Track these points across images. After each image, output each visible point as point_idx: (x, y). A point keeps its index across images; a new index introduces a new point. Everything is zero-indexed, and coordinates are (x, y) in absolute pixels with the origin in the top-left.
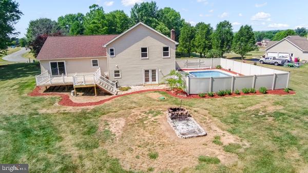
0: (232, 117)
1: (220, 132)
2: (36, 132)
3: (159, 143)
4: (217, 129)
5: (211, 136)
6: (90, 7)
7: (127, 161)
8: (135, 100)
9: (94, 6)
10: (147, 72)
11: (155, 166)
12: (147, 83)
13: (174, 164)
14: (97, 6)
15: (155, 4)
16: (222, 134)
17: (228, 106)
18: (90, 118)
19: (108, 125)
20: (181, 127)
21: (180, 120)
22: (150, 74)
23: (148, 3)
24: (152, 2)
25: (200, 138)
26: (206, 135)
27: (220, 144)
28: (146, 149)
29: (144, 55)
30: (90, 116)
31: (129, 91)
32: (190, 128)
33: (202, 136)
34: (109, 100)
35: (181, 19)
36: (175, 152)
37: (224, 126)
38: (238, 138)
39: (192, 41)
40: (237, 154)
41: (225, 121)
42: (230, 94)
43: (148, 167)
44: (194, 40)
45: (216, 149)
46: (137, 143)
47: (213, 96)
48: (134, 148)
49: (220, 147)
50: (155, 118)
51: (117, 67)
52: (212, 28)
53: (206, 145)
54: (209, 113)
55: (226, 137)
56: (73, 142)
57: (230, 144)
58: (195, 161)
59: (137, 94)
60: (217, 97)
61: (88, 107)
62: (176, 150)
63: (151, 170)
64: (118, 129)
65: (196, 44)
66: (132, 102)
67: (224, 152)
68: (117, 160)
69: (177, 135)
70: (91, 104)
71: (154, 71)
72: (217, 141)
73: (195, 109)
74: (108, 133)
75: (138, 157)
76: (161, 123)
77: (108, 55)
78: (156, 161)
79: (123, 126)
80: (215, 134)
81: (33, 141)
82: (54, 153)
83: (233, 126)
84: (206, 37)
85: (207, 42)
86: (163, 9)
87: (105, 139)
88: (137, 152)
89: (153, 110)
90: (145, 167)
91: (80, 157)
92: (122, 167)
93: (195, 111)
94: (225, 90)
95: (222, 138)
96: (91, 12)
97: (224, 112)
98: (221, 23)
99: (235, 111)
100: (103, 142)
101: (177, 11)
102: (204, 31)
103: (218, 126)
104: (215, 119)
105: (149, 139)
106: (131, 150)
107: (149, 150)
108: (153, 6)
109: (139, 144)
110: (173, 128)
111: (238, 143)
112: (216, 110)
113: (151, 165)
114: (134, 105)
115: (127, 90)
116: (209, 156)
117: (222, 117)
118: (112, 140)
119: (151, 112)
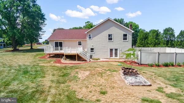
0: (174, 78)
1: (163, 85)
2: (31, 73)
3: (110, 86)
4: (161, 83)
5: (155, 87)
6: (86, 23)
7: (82, 93)
8: (101, 64)
9: (88, 22)
10: (111, 50)
11: (103, 99)
12: (111, 58)
13: (119, 100)
14: (89, 22)
15: (123, 20)
16: (165, 86)
17: (171, 72)
18: (67, 69)
19: (78, 73)
20: (130, 79)
21: (130, 76)
22: (114, 51)
23: (118, 19)
24: (121, 19)
25: (145, 87)
26: (150, 85)
27: (162, 92)
28: (99, 88)
29: (110, 39)
30: (68, 68)
31: (99, 60)
32: (138, 80)
33: (147, 86)
34: (84, 63)
35: (139, 28)
36: (122, 92)
37: (167, 82)
38: (180, 90)
39: (146, 41)
40: (179, 100)
41: (168, 80)
42: (173, 66)
43: (96, 99)
44: (148, 40)
45: (159, 95)
46: (94, 84)
47: (159, 66)
48: (90, 86)
49: (162, 94)
50: (112, 73)
51: (92, 46)
52: (160, 32)
53: (150, 91)
54: (155, 74)
55: (169, 88)
56: (50, 79)
57: (171, 93)
58: (138, 100)
59: (103, 62)
60: (162, 67)
61: (69, 65)
62: (123, 92)
63: (98, 101)
64: (83, 76)
65: (149, 42)
66: (98, 65)
67: (166, 97)
68: (75, 91)
69: (126, 83)
70: (72, 64)
71: (116, 50)
72: (160, 90)
73: (144, 71)
74: (75, 77)
75: (90, 92)
76: (115, 76)
77: (88, 38)
78: (104, 96)
79: (87, 75)
80: (159, 86)
81: (27, 77)
82: (34, 83)
83: (175, 82)
84: (156, 38)
85: (156, 41)
86: (128, 22)
87: (72, 80)
88: (91, 89)
89: (111, 69)
90: (94, 98)
91: (50, 87)
92: (76, 96)
93: (144, 73)
94: (169, 63)
95: (165, 88)
96: (86, 25)
97: (168, 75)
98: (166, 28)
99: (177, 75)
100: (70, 81)
101: (137, 24)
102: (155, 34)
103: (162, 82)
104: (160, 78)
105: (103, 83)
106: (87, 87)
107: (101, 89)
108: (122, 21)
109: (94, 85)
110: (124, 79)
111: (179, 93)
112: (160, 73)
113: (100, 98)
114: (99, 66)
115: (97, 60)
116: (151, 98)
117: (166, 77)
118: (76, 81)
119: (109, 70)
